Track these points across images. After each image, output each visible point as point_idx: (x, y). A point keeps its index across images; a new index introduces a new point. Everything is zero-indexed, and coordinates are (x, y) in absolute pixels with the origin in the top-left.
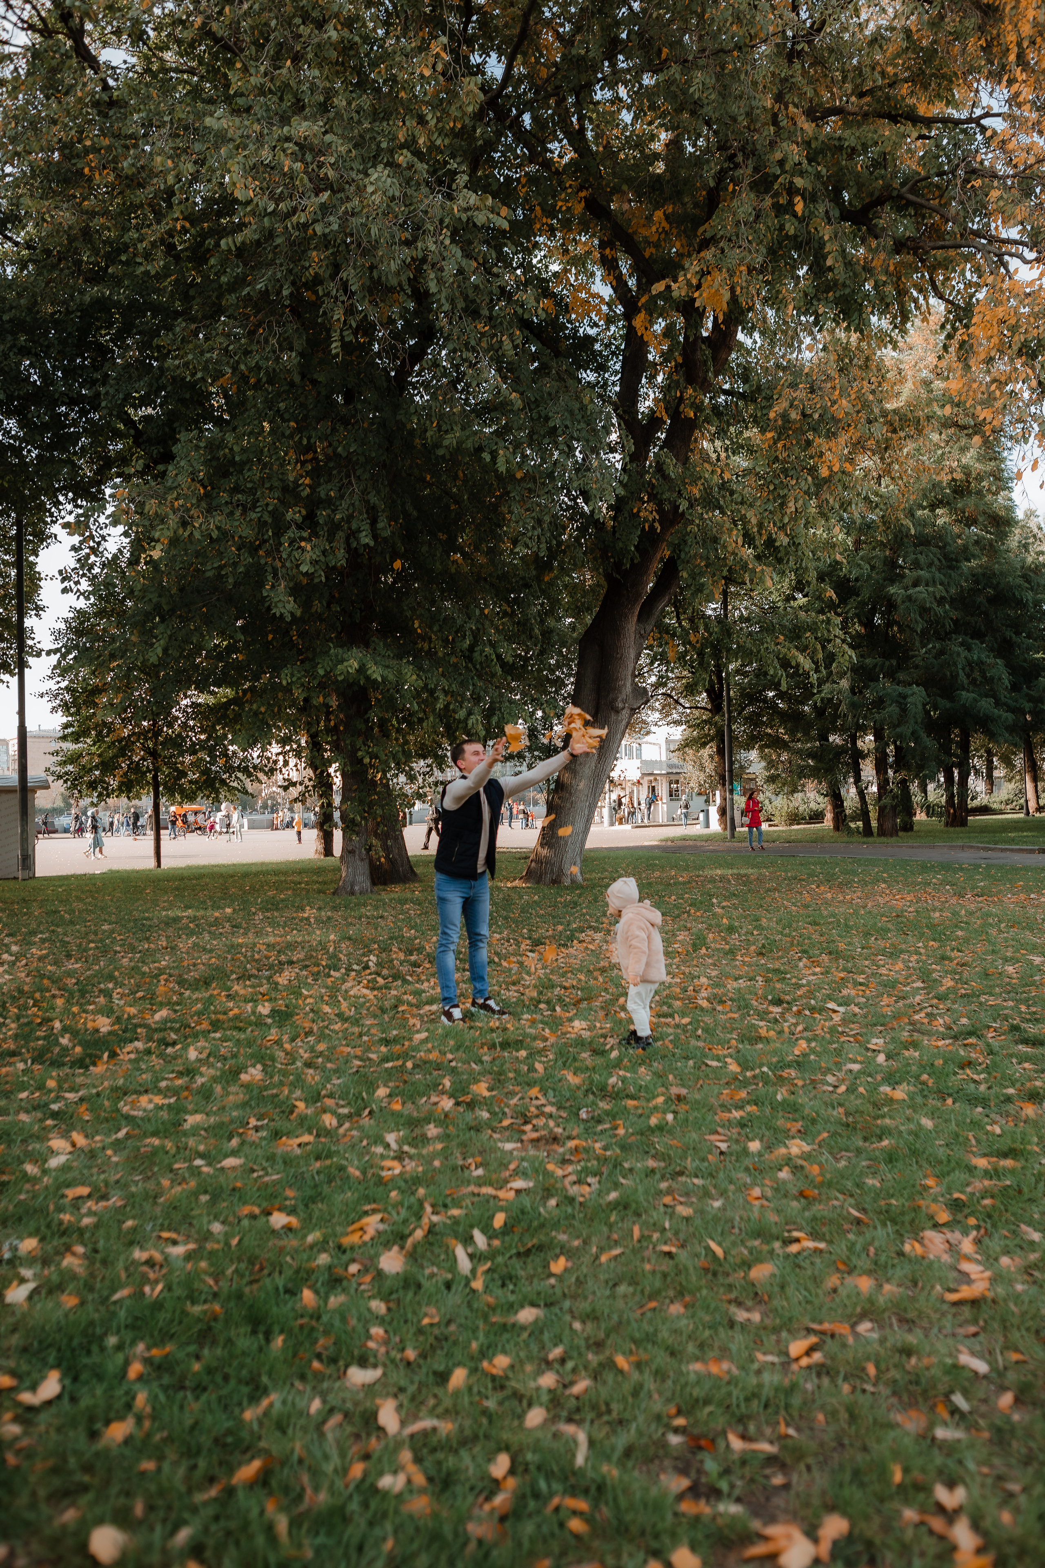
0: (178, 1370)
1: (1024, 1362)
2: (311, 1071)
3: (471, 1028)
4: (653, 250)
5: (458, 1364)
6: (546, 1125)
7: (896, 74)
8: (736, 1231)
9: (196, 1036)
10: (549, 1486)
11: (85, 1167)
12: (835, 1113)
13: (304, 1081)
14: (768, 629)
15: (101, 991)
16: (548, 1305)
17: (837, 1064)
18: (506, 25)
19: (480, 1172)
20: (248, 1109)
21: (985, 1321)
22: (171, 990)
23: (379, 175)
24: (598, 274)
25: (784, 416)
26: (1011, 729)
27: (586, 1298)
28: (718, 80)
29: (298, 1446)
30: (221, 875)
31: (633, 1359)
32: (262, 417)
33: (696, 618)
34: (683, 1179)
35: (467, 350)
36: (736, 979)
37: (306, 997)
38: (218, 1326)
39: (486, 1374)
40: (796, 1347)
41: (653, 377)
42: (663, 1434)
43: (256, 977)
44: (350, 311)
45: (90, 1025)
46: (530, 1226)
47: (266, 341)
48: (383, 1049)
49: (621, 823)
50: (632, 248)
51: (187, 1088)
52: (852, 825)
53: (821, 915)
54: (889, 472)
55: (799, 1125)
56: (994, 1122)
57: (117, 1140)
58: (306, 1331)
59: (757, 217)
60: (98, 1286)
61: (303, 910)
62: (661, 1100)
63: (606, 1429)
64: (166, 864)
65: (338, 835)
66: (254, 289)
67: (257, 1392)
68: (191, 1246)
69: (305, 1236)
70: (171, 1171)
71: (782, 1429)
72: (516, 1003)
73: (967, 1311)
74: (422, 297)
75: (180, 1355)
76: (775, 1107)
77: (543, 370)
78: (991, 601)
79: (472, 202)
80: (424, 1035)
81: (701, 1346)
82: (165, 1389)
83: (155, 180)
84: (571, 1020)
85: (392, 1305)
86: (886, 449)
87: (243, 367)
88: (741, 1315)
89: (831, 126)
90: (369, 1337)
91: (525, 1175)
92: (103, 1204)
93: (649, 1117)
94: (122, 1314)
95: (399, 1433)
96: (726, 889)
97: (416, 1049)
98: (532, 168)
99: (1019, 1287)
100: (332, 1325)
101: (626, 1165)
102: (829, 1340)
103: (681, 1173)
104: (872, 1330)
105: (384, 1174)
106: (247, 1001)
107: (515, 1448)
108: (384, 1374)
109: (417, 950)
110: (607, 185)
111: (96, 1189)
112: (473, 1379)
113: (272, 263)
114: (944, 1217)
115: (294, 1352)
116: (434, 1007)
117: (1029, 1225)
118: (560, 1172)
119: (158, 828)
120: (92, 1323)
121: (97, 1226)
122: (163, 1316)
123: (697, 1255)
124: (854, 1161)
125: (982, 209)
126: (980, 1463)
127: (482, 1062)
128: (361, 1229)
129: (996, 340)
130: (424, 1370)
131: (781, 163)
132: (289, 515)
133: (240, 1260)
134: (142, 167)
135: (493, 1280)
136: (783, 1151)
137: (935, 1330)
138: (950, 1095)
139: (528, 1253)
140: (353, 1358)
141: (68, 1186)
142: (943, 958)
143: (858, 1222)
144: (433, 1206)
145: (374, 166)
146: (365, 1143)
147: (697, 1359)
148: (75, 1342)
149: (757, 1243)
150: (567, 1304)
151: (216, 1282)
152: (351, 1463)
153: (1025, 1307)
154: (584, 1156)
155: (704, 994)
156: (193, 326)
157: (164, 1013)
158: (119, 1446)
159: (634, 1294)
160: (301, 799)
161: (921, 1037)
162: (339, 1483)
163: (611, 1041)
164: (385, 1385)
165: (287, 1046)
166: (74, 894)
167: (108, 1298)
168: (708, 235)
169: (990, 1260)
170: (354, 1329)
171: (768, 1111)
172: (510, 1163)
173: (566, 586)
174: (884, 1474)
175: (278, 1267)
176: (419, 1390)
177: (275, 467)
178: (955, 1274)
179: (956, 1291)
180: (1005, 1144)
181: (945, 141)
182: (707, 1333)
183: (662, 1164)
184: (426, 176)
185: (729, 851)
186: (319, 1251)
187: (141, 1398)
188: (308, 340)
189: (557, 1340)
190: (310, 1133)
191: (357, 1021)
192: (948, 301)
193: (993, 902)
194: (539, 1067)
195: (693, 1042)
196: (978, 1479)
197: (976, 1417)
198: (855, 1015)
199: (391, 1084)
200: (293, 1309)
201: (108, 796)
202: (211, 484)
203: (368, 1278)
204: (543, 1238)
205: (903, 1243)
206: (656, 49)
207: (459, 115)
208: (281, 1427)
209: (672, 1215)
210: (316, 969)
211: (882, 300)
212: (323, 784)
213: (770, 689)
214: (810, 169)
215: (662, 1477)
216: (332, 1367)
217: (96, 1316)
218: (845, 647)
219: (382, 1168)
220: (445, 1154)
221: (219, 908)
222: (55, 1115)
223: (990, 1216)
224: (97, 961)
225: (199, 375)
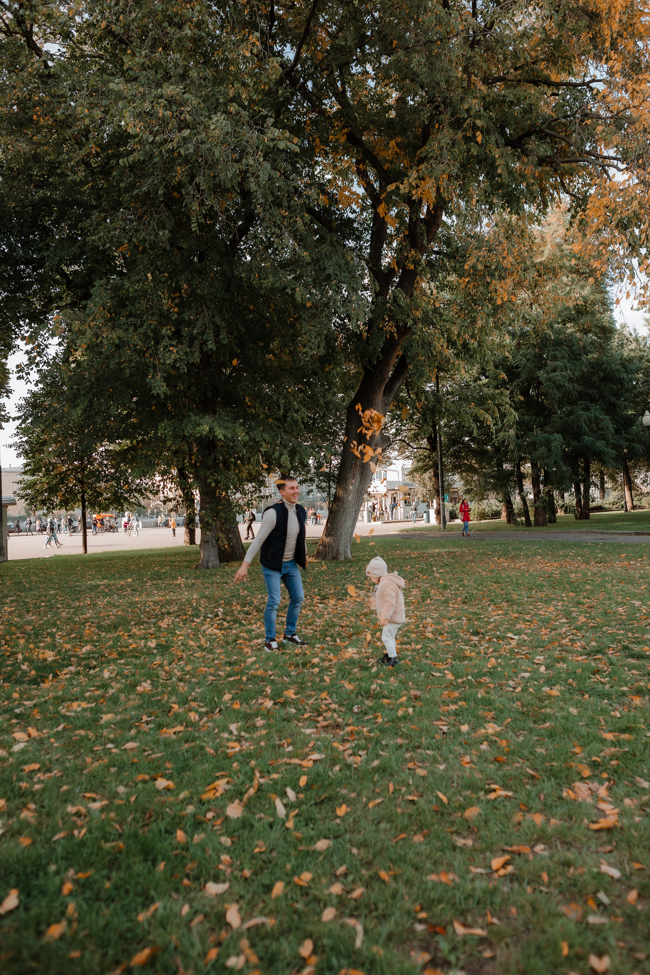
0: (95, 887)
1: (643, 869)
2: (182, 684)
3: (283, 654)
4: (389, 165)
5: (278, 879)
6: (332, 716)
7: (537, 56)
8: (455, 785)
9: (108, 662)
10: (339, 962)
11: (37, 750)
12: (515, 705)
13: (178, 690)
14: (464, 399)
15: (48, 634)
16: (336, 837)
17: (515, 673)
18: (296, 27)
19: (290, 748)
20: (142, 710)
21: (617, 842)
22: (93, 632)
23: (218, 118)
24: (355, 180)
25: (474, 267)
26: (616, 460)
27: (360, 832)
28: (428, 59)
29: (174, 937)
30: (125, 558)
31: (391, 873)
32: (147, 270)
33: (420, 392)
34: (420, 751)
35: (275, 227)
36: (450, 619)
37: (179, 636)
38: (122, 857)
39: (296, 885)
40: (496, 863)
41: (390, 243)
42: (412, 924)
43: (147, 623)
44: (202, 204)
45: (41, 656)
46: (323, 785)
47: (149, 223)
48: (228, 668)
49: (375, 521)
50: (376, 164)
51: (103, 697)
52: (519, 519)
53: (501, 577)
54: (537, 301)
55: (492, 714)
56: (615, 710)
57: (57, 732)
58: (179, 858)
59: (453, 144)
60: (44, 830)
61: (177, 579)
62: (404, 699)
63: (375, 921)
64: (90, 551)
65: (198, 532)
66: (140, 191)
67: (148, 901)
68: (105, 802)
69: (178, 794)
70: (92, 752)
71: (489, 918)
72: (312, 637)
73: (604, 836)
74: (246, 195)
75: (97, 877)
76: (477, 702)
77: (322, 240)
78: (602, 380)
79: (276, 134)
80: (254, 659)
81: (435, 863)
82: (87, 900)
83: (78, 123)
84: (346, 647)
85: (234, 839)
86: (535, 286)
87: (134, 240)
88: (460, 842)
89: (498, 88)
90: (220, 862)
91: (319, 750)
92: (48, 775)
93: (397, 710)
94: (59, 850)
95: (240, 927)
96: (442, 562)
97: (249, 668)
98: (313, 115)
99: (637, 819)
100: (196, 855)
101: (384, 742)
102: (517, 857)
103: (419, 747)
104: (544, 850)
105: (229, 751)
106: (141, 639)
107: (316, 935)
108: (230, 887)
109: (249, 603)
110: (360, 125)
111: (43, 765)
112: (289, 888)
113: (152, 174)
114: (587, 773)
115: (171, 873)
116: (260, 641)
117: (641, 777)
118: (341, 748)
119: (85, 528)
120: (39, 857)
121: (44, 790)
122: (86, 851)
123: (430, 802)
124: (528, 737)
125: (592, 138)
126: (618, 940)
127: (290, 676)
128: (215, 788)
129: (602, 218)
130: (256, 884)
131: (468, 111)
132: (164, 331)
133: (136, 811)
134: (70, 115)
135: (300, 821)
136: (483, 731)
137: (585, 849)
138: (587, 692)
139: (322, 802)
140: (209, 876)
141: (26, 763)
142: (579, 603)
143: (533, 777)
144: (261, 772)
145: (215, 113)
146: (216, 731)
147: (432, 872)
148: (28, 870)
149: (468, 793)
150: (348, 836)
151: (121, 826)
152: (209, 948)
153: (642, 832)
154: (357, 737)
155: (430, 629)
156: (103, 215)
157: (88, 648)
158: (56, 941)
159: (391, 829)
160: (175, 509)
161: (567, 655)
162: (201, 963)
163: (372, 661)
164: (231, 894)
165: (167, 668)
166: (32, 570)
167: (50, 839)
168: (423, 155)
169: (618, 801)
170: (210, 856)
171: (472, 705)
172: (309, 742)
173: (338, 374)
174: (556, 950)
175: (160, 815)
176: (253, 897)
177: (155, 302)
178: (595, 811)
179: (597, 822)
180: (624, 723)
181: (568, 97)
182: (439, 854)
183: (406, 741)
184: (247, 119)
185: (442, 537)
186: (187, 804)
187: (71, 908)
188: (175, 223)
189: (342, 861)
190: (182, 725)
191: (211, 650)
192: (572, 195)
193: (608, 567)
194: (327, 678)
195: (424, 661)
196: (618, 951)
197: (614, 908)
198: (525, 641)
199: (233, 692)
200: (171, 844)
201: (53, 509)
202: (115, 312)
203: (219, 822)
204: (331, 792)
205: (561, 791)
206: (389, 41)
207: (267, 81)
208: (163, 924)
209: (414, 776)
210: (185, 617)
211: (531, 194)
212: (189, 500)
213: (466, 436)
214: (485, 114)
215: (413, 954)
216: (196, 882)
217: (42, 851)
218: (512, 410)
219: (228, 748)
220: (268, 737)
221: (123, 578)
222: (17, 716)
223: (616, 772)
224: (46, 614)
225: (108, 245)
